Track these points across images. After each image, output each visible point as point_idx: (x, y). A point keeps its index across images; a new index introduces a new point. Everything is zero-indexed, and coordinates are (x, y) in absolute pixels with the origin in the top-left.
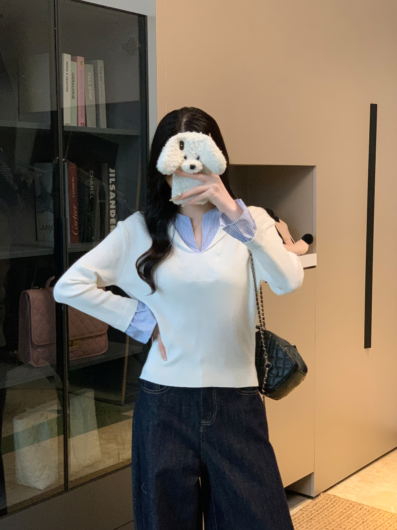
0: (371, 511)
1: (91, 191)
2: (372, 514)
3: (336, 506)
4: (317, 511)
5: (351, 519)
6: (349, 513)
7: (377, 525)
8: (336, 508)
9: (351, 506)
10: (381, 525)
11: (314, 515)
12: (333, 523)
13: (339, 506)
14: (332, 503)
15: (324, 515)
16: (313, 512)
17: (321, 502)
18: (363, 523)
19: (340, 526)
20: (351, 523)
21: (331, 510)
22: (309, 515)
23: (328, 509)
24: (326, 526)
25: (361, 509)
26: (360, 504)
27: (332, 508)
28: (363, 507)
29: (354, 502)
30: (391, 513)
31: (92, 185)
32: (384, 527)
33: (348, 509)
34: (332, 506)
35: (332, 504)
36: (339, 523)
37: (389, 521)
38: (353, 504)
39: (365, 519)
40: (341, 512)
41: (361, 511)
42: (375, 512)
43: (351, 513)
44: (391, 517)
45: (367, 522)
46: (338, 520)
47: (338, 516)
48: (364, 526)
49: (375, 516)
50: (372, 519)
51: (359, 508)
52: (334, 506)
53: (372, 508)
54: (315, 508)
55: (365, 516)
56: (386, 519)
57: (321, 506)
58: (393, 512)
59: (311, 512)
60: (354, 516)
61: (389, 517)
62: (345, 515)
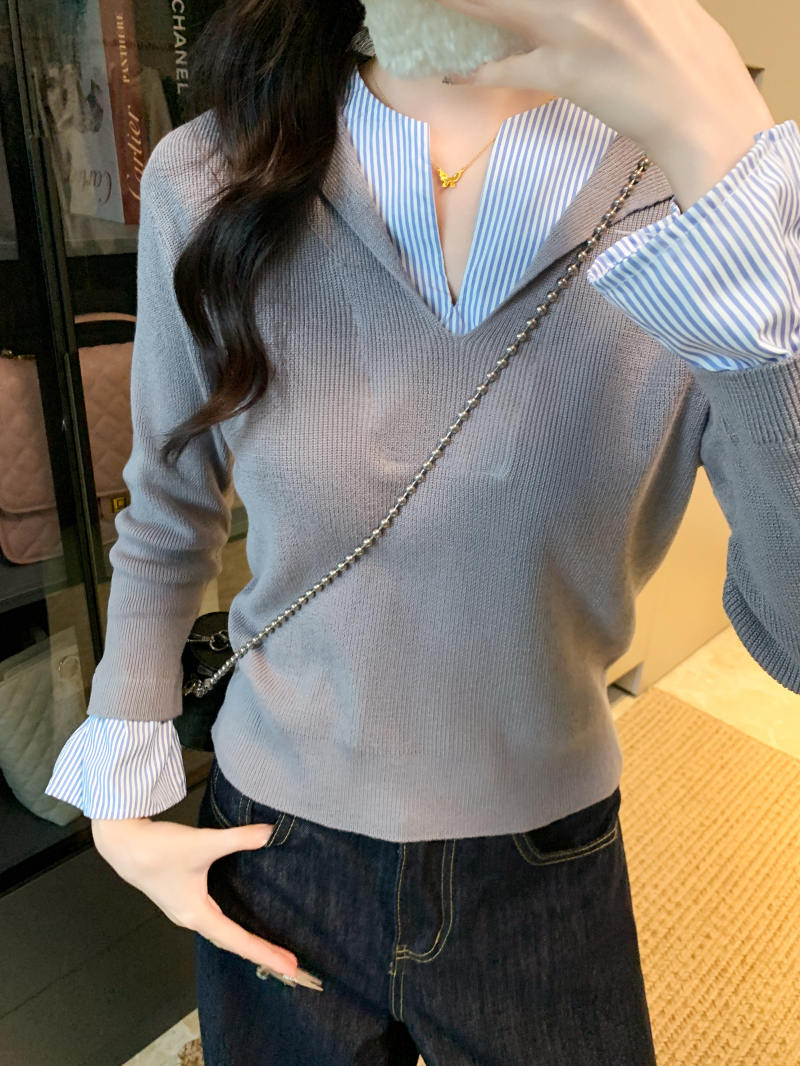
0: (735, 737)
1: (180, 66)
2: (738, 745)
3: (675, 719)
4: (642, 728)
5: (700, 753)
6: (696, 738)
7: (747, 774)
8: (674, 724)
9: (700, 723)
10: (754, 777)
11: (638, 737)
12: (670, 762)
13: (679, 720)
14: (666, 710)
15: (653, 740)
16: (634, 731)
17: (649, 708)
18: (722, 767)
19: (682, 771)
20: (702, 766)
21: (666, 728)
22: (629, 736)
23: (661, 724)
24: (657, 769)
25: (717, 732)
26: (716, 721)
27: (667, 722)
28: (720, 728)
29: (705, 714)
30: (771, 748)
31: (179, 49)
32: (759, 782)
33: (695, 728)
34: (667, 717)
35: (667, 713)
36: (681, 763)
37: (768, 768)
38: (704, 718)
39: (726, 757)
40: (684, 735)
41: (719, 736)
42: (742, 742)
43: (699, 741)
44: (772, 758)
45: (731, 765)
46: (679, 754)
47: (678, 744)
48: (724, 777)
49: (742, 753)
50: (737, 759)
51: (715, 728)
52: (671, 718)
53: (737, 732)
54: (638, 719)
55: (724, 749)
56: (763, 763)
57: (649, 717)
58: (773, 744)
59: (632, 729)
60: (706, 747)
61: (768, 757)
62: (691, 742)
